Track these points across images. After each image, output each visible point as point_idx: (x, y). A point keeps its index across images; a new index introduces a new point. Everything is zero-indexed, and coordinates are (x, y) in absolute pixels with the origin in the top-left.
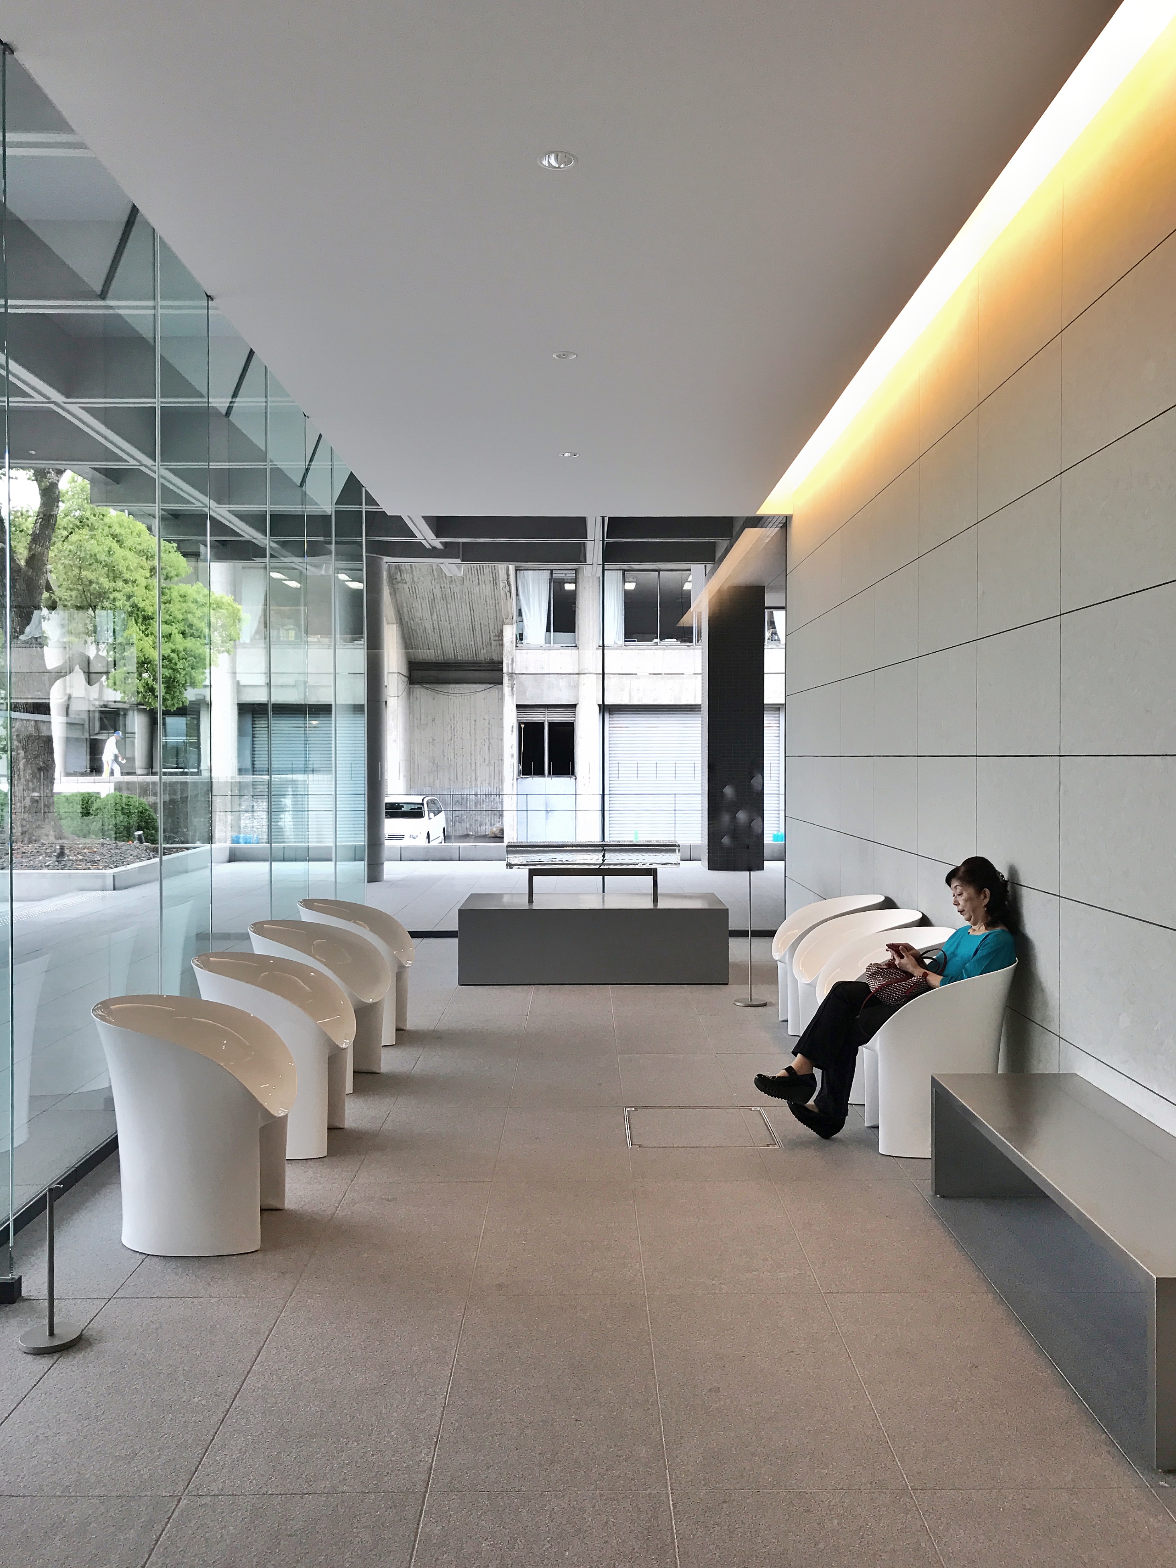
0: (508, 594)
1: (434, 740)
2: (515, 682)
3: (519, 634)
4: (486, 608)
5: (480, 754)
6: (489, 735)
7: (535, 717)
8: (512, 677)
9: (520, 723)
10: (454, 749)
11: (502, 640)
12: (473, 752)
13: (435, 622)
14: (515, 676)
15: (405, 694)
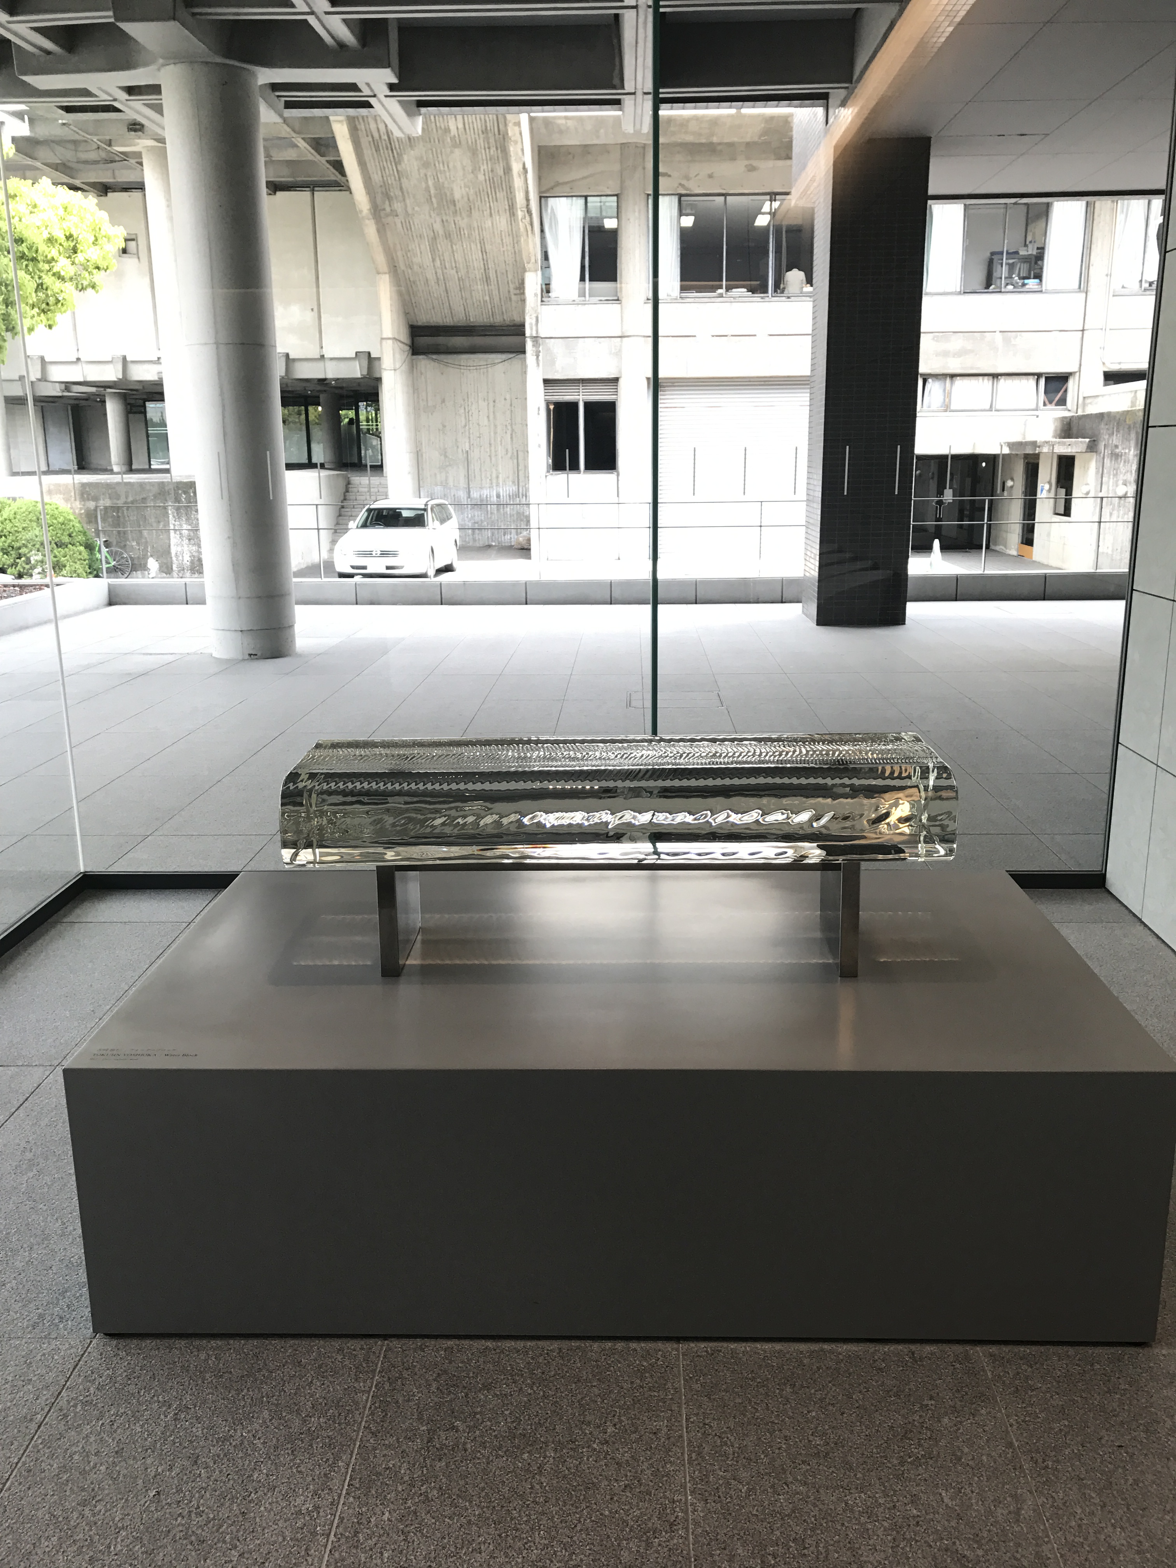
0: (529, 228)
1: (444, 426)
2: (541, 349)
3: (546, 284)
4: (502, 249)
5: (501, 444)
6: (511, 419)
7: (567, 395)
8: (537, 341)
9: (548, 403)
10: (469, 438)
11: (523, 293)
12: (492, 442)
13: (438, 271)
14: (540, 341)
15: (405, 367)
